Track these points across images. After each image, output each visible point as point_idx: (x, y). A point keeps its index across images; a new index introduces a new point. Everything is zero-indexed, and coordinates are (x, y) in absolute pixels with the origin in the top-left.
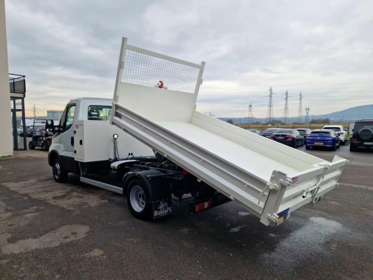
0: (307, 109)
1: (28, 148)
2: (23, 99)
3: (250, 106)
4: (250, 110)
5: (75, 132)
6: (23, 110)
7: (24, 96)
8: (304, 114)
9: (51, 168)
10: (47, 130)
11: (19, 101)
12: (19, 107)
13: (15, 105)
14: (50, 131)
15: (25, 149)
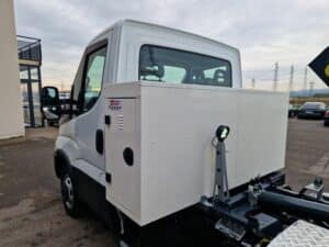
0: (312, 83)
1: (46, 124)
2: (38, 67)
3: (253, 81)
4: (253, 85)
5: (108, 120)
6: (39, 81)
7: (40, 64)
8: (308, 88)
9: (58, 181)
10: (45, 109)
11: (34, 71)
12: (34, 77)
13: (29, 74)
14: (51, 111)
15: (43, 126)
